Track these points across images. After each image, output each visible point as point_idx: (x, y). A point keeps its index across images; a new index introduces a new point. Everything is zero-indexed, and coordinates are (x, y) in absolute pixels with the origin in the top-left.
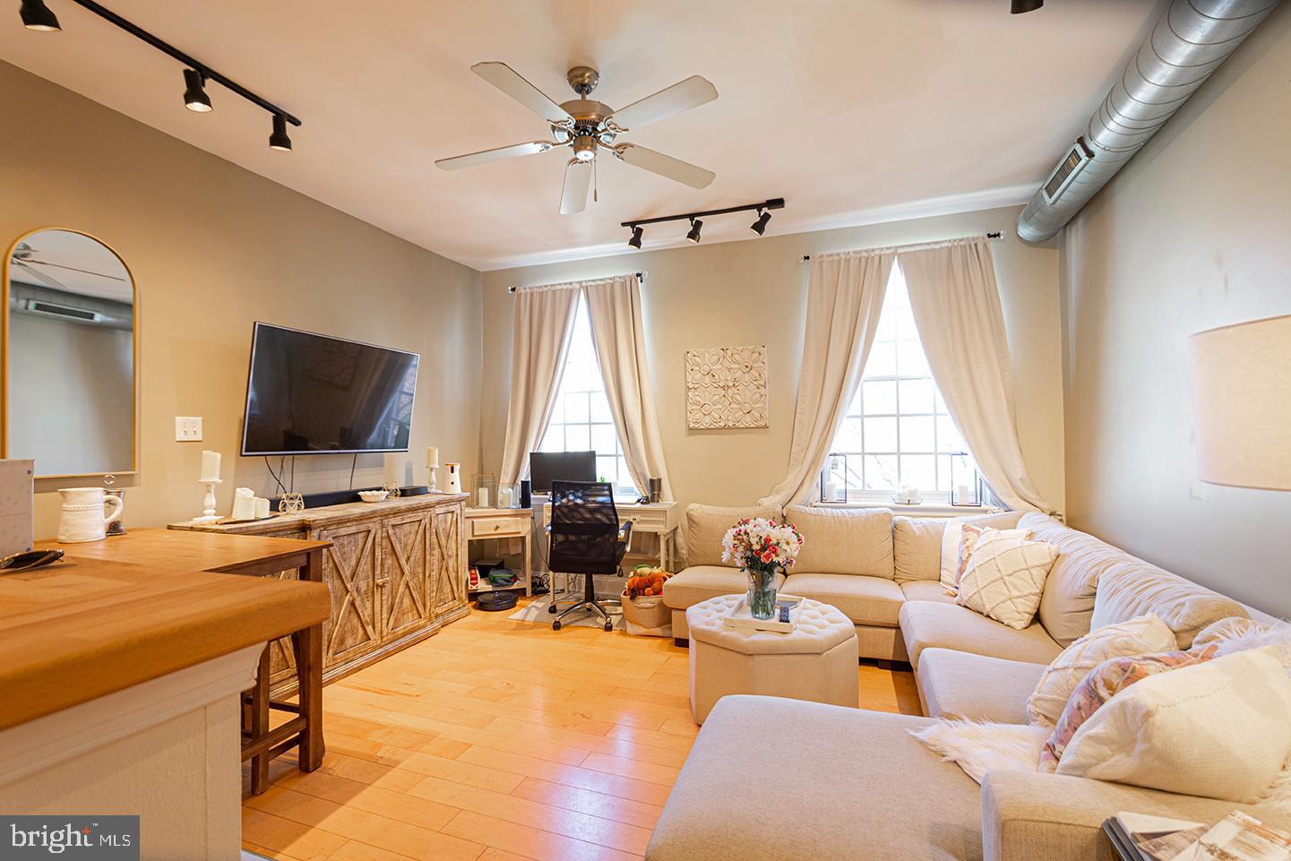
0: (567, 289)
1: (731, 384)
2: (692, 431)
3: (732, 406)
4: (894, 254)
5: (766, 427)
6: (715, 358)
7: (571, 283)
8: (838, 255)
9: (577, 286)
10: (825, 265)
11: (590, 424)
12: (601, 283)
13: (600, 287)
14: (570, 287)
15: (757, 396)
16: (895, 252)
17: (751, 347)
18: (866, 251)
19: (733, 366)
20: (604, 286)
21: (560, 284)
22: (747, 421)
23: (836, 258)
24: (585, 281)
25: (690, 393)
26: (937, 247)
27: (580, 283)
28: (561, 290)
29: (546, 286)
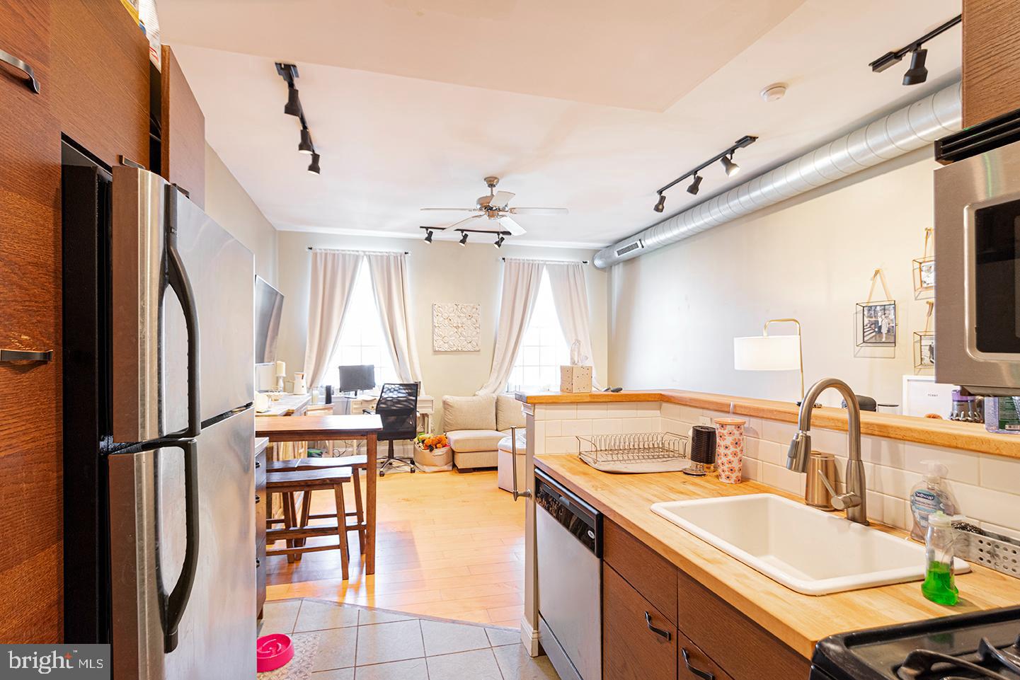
0: (354, 255)
1: (460, 325)
2: (436, 352)
3: (461, 338)
4: (545, 264)
5: (479, 351)
6: (452, 309)
7: (358, 251)
8: (519, 260)
9: (362, 254)
10: (513, 264)
11: (361, 346)
12: (380, 254)
13: (379, 257)
14: (357, 253)
15: (475, 333)
16: (545, 263)
17: (472, 305)
18: (532, 260)
19: (462, 315)
20: (382, 256)
21: (349, 251)
22: (470, 347)
23: (518, 261)
24: (369, 252)
25: (436, 330)
26: (562, 263)
27: (364, 252)
28: (350, 255)
29: (338, 250)
